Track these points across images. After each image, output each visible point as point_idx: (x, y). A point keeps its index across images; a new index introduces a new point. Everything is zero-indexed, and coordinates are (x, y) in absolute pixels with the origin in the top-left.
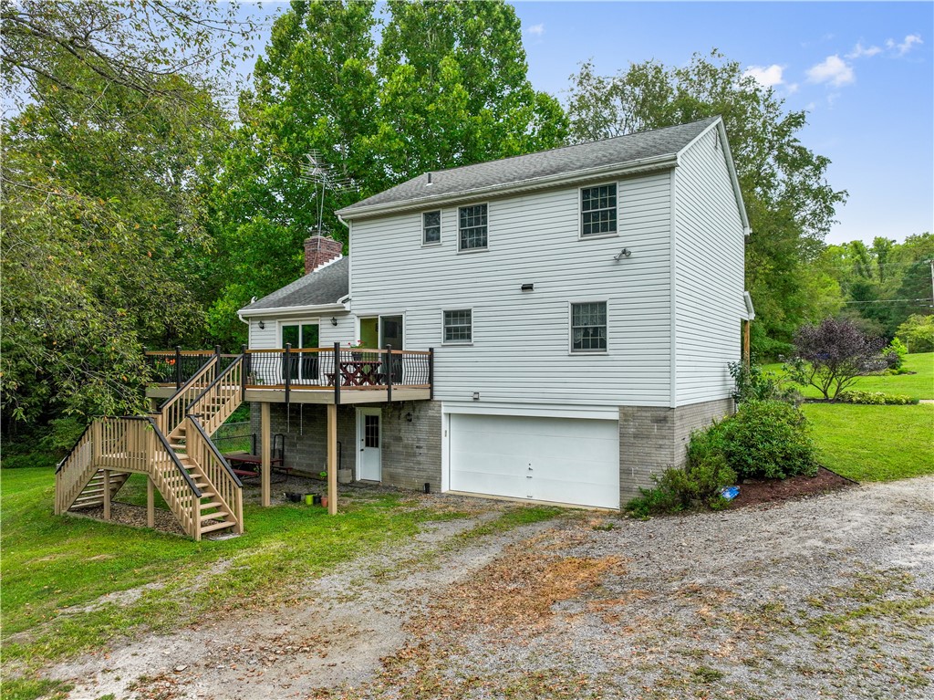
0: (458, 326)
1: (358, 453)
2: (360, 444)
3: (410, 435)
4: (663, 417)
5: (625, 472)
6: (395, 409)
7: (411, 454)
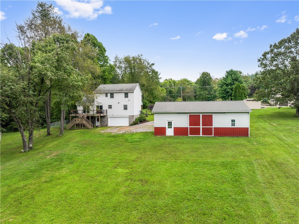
0: (110, 107)
1: (96, 123)
2: (96, 121)
3: (104, 120)
4: (133, 116)
5: (129, 122)
6: (101, 117)
7: (104, 122)
